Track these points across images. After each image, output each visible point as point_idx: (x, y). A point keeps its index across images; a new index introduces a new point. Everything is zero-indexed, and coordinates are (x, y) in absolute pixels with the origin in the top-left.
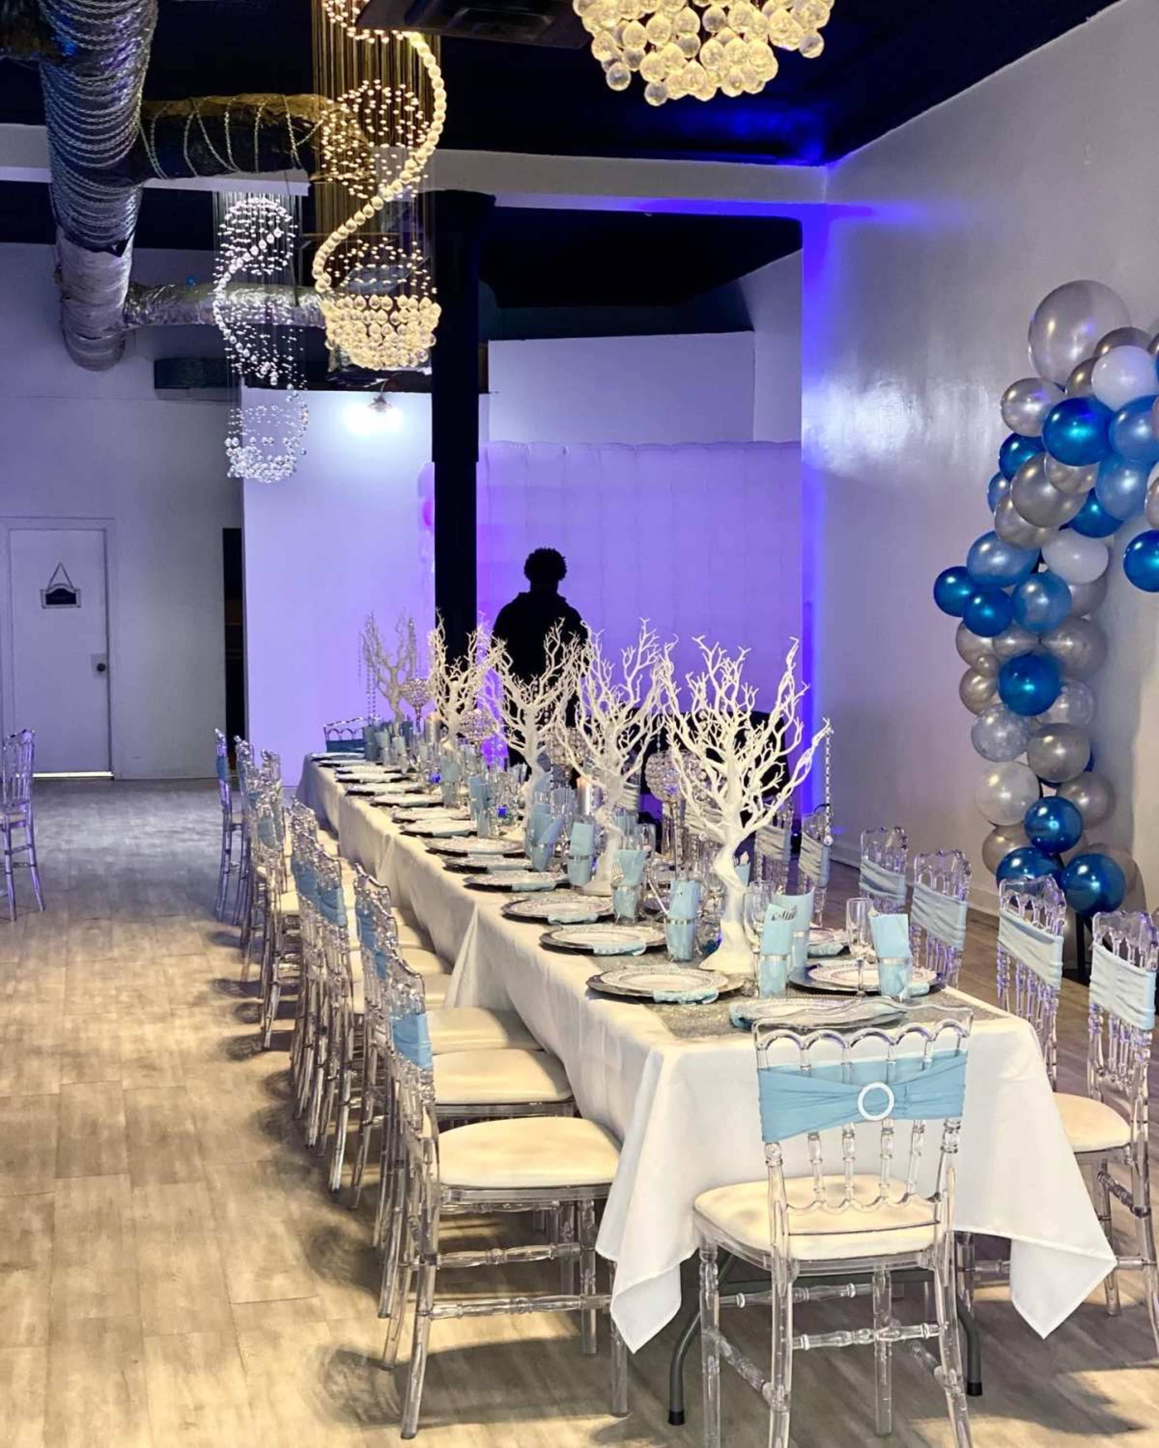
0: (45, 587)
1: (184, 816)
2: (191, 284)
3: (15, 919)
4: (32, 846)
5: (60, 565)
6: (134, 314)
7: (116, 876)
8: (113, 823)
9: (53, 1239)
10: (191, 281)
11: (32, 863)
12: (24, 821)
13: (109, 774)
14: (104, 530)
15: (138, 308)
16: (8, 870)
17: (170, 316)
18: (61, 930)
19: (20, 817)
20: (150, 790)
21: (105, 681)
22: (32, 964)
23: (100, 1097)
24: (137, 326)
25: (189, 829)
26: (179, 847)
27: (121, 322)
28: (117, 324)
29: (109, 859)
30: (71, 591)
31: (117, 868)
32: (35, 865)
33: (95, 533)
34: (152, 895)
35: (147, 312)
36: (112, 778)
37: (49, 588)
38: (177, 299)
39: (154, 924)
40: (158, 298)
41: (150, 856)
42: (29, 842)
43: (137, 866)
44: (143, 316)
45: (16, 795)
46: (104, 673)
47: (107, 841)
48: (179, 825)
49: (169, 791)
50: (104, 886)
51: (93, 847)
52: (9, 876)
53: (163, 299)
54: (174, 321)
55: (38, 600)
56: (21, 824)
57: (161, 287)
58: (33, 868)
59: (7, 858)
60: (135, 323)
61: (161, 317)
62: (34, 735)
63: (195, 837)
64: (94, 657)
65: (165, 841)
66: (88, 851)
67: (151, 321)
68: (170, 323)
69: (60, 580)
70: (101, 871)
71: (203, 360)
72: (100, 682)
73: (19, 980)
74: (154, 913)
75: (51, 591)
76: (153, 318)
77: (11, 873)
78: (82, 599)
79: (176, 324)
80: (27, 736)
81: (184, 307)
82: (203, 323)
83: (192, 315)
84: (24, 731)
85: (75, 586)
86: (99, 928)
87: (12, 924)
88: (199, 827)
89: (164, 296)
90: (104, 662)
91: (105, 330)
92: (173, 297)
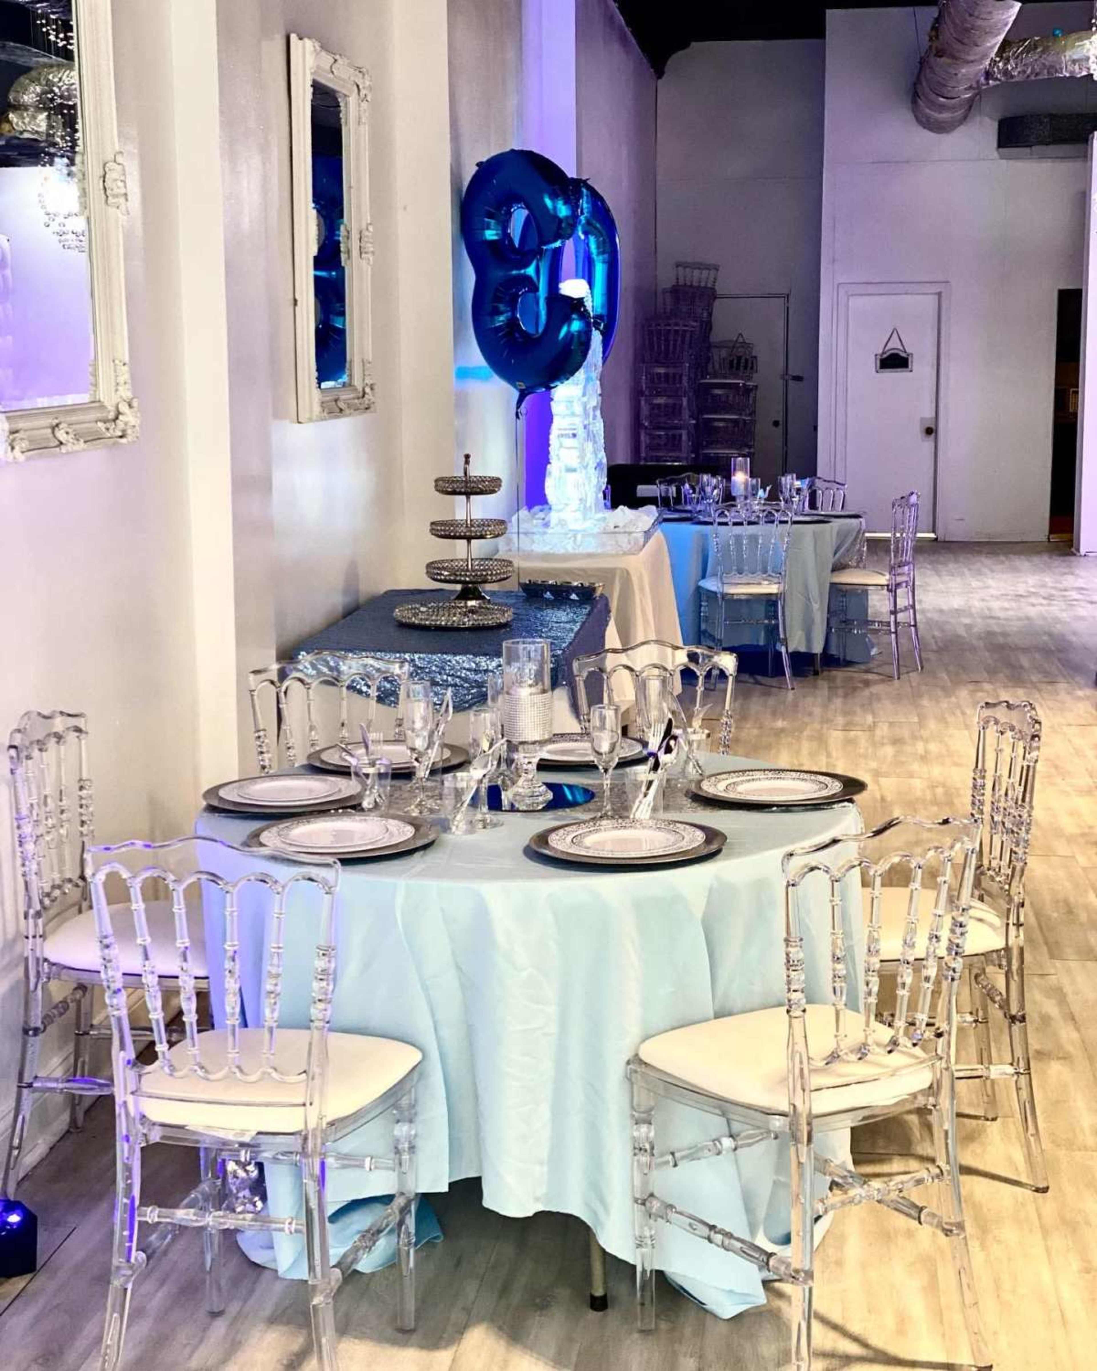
0: (880, 351)
1: (1022, 579)
2: (1057, 36)
3: (899, 678)
4: (913, 607)
5: (895, 330)
6: (996, 69)
7: (980, 638)
8: (955, 584)
9: (1078, 1030)
10: (1057, 32)
11: (912, 623)
12: (906, 582)
13: (932, 535)
14: (939, 294)
15: (1001, 64)
16: (893, 630)
17: (1033, 69)
18: (947, 692)
19: (904, 578)
20: (980, 552)
21: (933, 444)
22: (932, 725)
23: (1061, 873)
24: (998, 82)
25: (1034, 593)
26: (1032, 612)
27: (982, 80)
28: (978, 82)
29: (967, 621)
30: (903, 355)
31: (975, 630)
32: (915, 626)
33: (931, 297)
34: (1025, 661)
35: (1010, 68)
36: (936, 539)
37: (884, 353)
38: (1043, 52)
39: (1039, 690)
40: (1022, 53)
41: (1006, 619)
42: (911, 603)
43: (997, 629)
44: (1006, 73)
45: (902, 556)
46: (933, 435)
47: (957, 602)
48: (1021, 589)
49: (998, 554)
50: (973, 649)
51: (945, 607)
52: (893, 636)
53: (1028, 53)
54: (1037, 74)
55: (872, 363)
56: (904, 585)
57: (1025, 40)
58: (913, 628)
59: (893, 617)
60: (997, 79)
61: (1024, 72)
62: (918, 497)
63: (1044, 602)
64: (922, 419)
65: (1014, 605)
66: (941, 611)
67: (1012, 77)
68: (1033, 78)
69: (894, 344)
70: (962, 632)
71: (1052, 116)
72: (928, 444)
73: (926, 741)
74: (1034, 679)
75: (885, 356)
76: (1016, 73)
77: (896, 632)
78: (915, 364)
79: (1040, 77)
80: (913, 499)
81: (1049, 59)
82: (1068, 75)
83: (1058, 67)
84: (912, 493)
85: (908, 351)
86: (982, 691)
87: (896, 682)
88: (1043, 592)
89: (1028, 50)
90: (933, 426)
91: (966, 89)
92: (1039, 50)
